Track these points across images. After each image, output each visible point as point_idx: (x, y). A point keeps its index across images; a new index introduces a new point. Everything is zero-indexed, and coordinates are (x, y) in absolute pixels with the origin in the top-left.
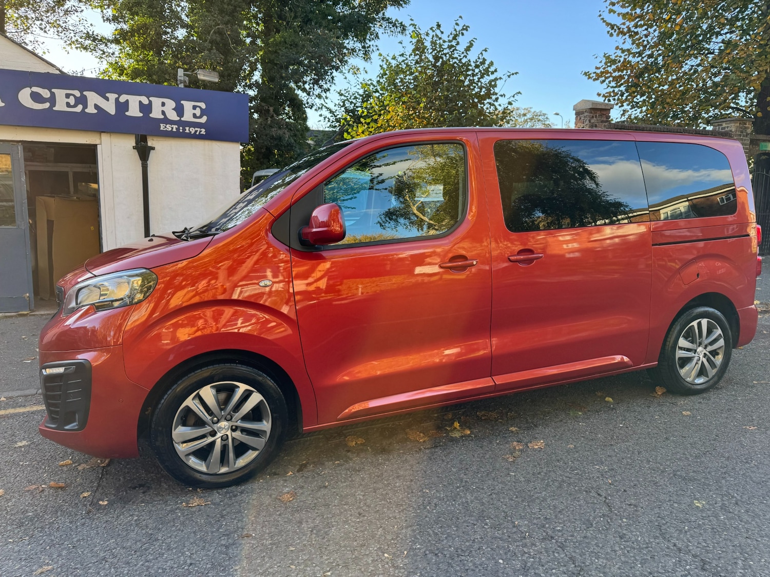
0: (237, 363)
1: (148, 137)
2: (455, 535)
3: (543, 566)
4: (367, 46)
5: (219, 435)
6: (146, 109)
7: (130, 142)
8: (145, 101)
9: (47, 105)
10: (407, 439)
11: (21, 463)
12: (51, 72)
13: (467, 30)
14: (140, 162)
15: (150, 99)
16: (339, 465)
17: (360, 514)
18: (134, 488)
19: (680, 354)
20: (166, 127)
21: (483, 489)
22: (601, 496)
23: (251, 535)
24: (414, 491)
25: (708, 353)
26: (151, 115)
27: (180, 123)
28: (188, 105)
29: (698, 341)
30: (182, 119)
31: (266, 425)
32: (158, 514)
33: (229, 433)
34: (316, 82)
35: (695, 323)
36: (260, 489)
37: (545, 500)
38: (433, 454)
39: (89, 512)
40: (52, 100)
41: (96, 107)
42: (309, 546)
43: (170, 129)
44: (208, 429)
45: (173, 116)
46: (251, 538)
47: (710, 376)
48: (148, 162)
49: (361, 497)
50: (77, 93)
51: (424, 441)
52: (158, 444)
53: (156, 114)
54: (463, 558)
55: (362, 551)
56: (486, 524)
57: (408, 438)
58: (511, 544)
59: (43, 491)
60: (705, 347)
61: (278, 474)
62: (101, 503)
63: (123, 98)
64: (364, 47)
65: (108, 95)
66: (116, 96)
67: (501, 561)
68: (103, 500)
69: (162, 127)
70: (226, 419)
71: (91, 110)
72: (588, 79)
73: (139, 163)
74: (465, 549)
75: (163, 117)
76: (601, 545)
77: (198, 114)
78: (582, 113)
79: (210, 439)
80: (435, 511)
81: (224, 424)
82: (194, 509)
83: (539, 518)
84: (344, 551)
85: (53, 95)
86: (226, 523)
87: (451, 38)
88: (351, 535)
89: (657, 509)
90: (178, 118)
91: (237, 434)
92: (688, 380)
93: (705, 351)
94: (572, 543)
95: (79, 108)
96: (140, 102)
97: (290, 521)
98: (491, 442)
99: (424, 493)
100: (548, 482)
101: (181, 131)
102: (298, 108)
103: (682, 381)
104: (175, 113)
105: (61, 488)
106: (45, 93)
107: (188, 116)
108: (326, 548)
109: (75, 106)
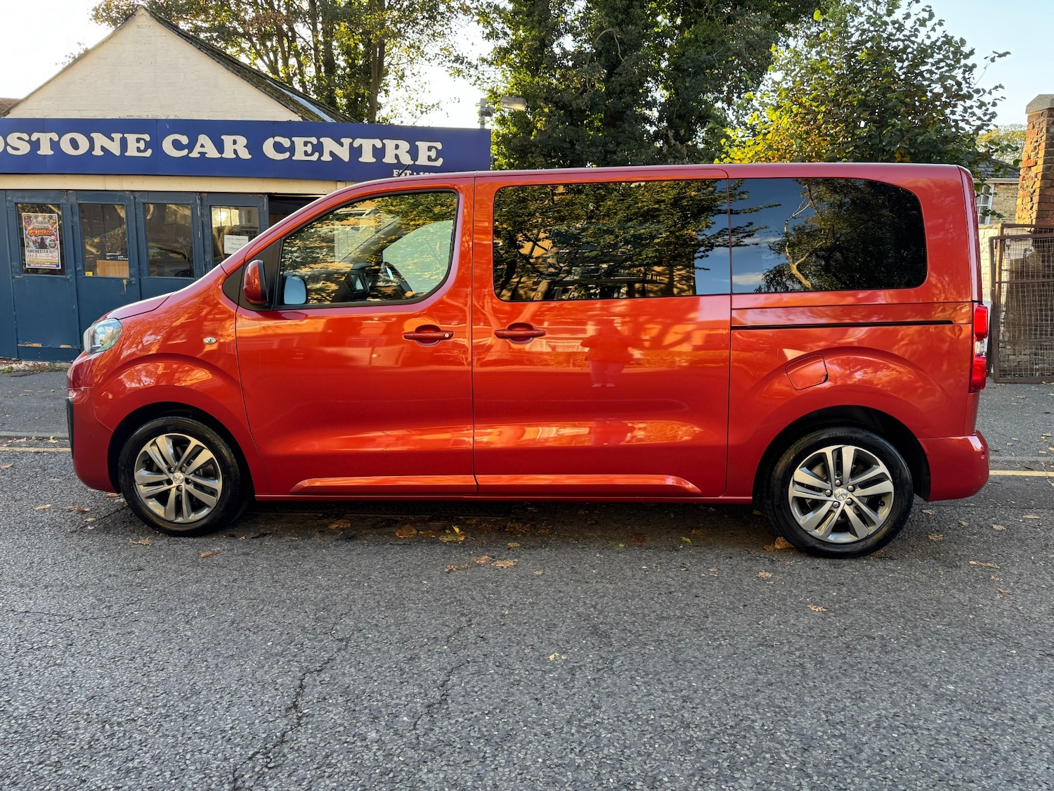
0: (189, 418)
5: (175, 484)
6: (379, 153)
8: (378, 144)
9: (287, 155)
12: (293, 119)
15: (384, 141)
17: (234, 580)
19: (798, 492)
20: (399, 173)
26: (384, 160)
27: (416, 169)
28: (422, 146)
30: (416, 163)
31: (218, 485)
32: (109, 543)
33: (183, 484)
35: (826, 451)
39: (72, 532)
40: (292, 149)
41: (332, 153)
42: (158, 591)
43: (403, 175)
44: (164, 477)
45: (406, 160)
47: (861, 535)
50: (314, 140)
53: (389, 159)
54: (247, 632)
55: (186, 605)
58: (303, 635)
60: (851, 490)
61: (234, 537)
62: (89, 527)
63: (357, 143)
65: (342, 140)
67: (270, 643)
68: (93, 526)
69: (395, 173)
71: (326, 157)
75: (396, 161)
77: (434, 157)
79: (166, 487)
81: (179, 476)
82: (134, 546)
85: (293, 143)
90: (412, 162)
91: (190, 487)
92: (814, 533)
93: (850, 496)
95: (317, 155)
96: (374, 146)
98: (463, 552)
103: (800, 532)
104: (408, 157)
105: (84, 512)
106: (286, 142)
107: (423, 160)
109: (312, 154)
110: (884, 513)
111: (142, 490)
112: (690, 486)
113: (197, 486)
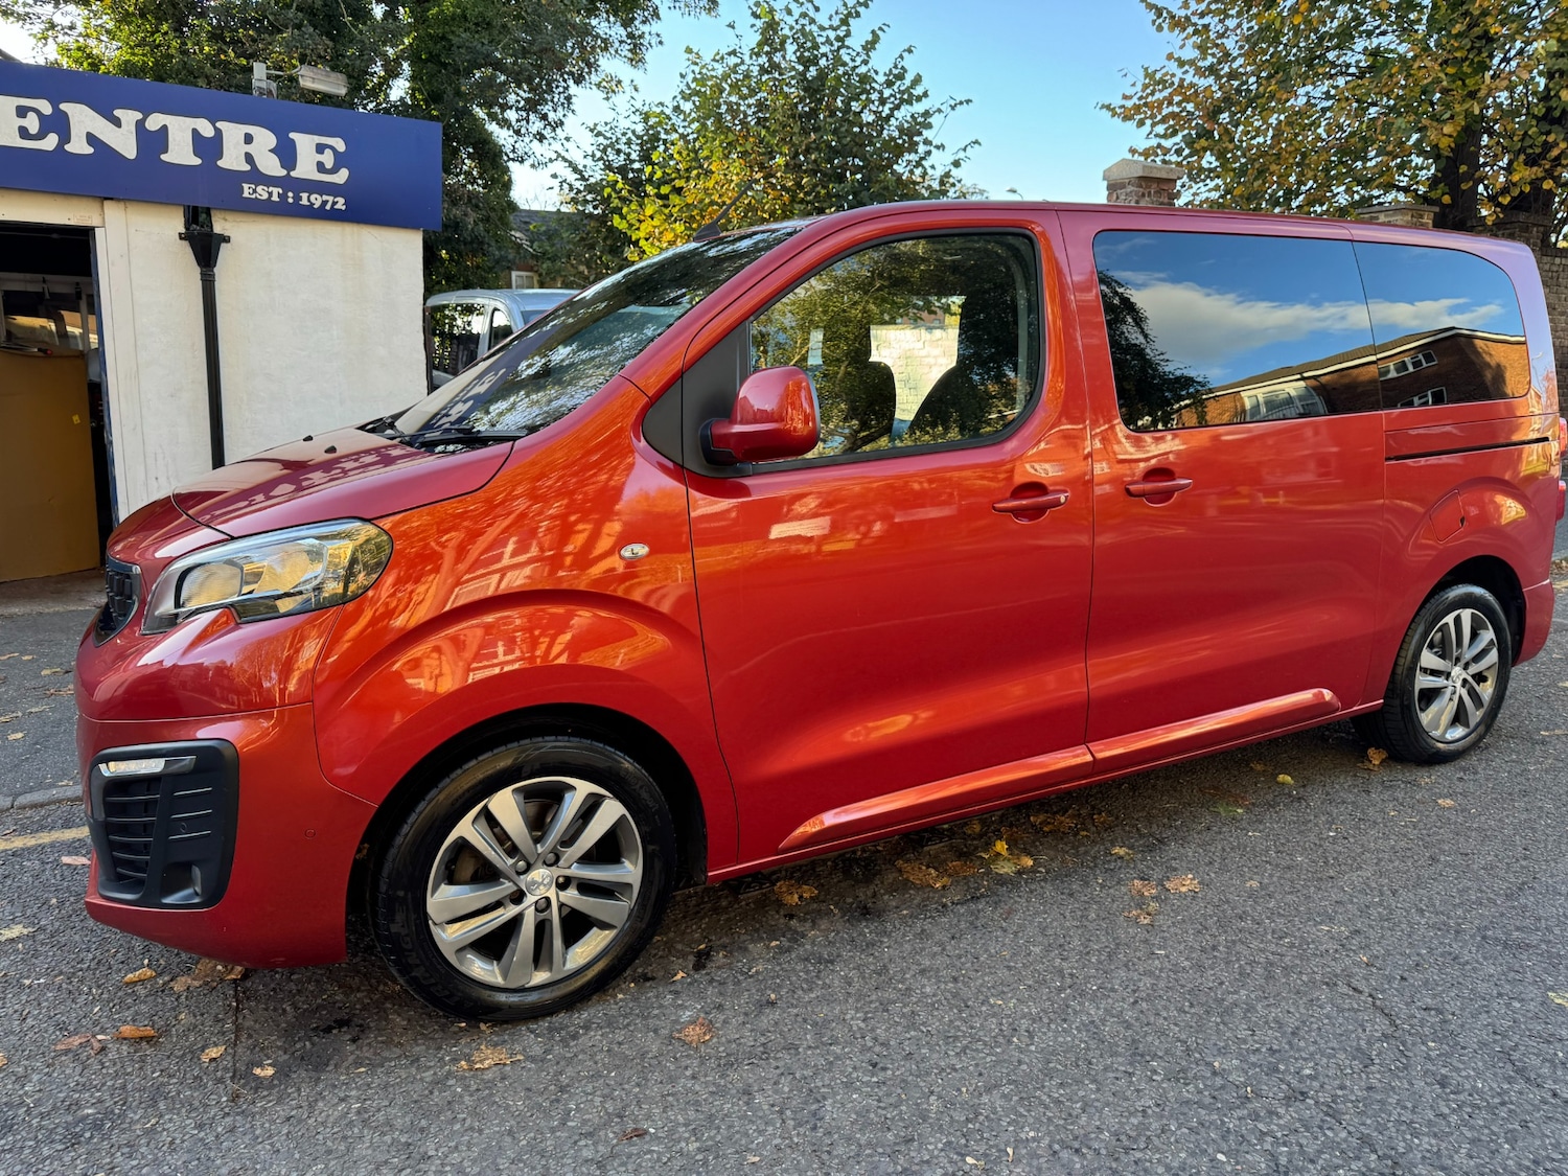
0: (569, 736)
1: (213, 213)
2: (1098, 1100)
3: (1312, 1161)
4: (637, 33)
5: (530, 899)
6: (208, 148)
7: (175, 222)
8: (206, 129)
10: (906, 885)
11: (27, 982)
13: (867, 6)
14: (197, 271)
15: (218, 125)
16: (782, 950)
17: (874, 1065)
18: (328, 1030)
19: (1423, 681)
20: (255, 191)
21: (1113, 990)
22: (1361, 992)
23: (646, 1132)
24: (970, 1003)
25: (1470, 679)
26: (220, 163)
27: (287, 183)
28: (305, 143)
29: (1455, 654)
30: (293, 174)
31: (630, 871)
32: (407, 1092)
33: (552, 893)
34: (532, 106)
35: (1449, 619)
36: (625, 1017)
37: (1250, 1008)
38: (976, 914)
39: (235, 1097)
41: (91, 139)
42: (789, 1151)
43: (265, 196)
44: (506, 887)
45: (271, 166)
46: (647, 1138)
47: (1473, 723)
48: (215, 270)
49: (862, 1025)
50: (46, 107)
51: (944, 887)
52: (394, 928)
53: (232, 159)
54: (1139, 1155)
55: (913, 1154)
56: (1155, 1072)
57: (907, 880)
58: (1225, 1115)
59: (103, 1049)
60: (1466, 667)
61: (653, 979)
62: (257, 1071)
63: (155, 122)
64: (630, 36)
65: (117, 113)
66: (139, 116)
67: (1221, 1157)
68: (261, 1065)
69: (247, 190)
70: (544, 863)
71: (78, 146)
72: (1113, 116)
73: (195, 272)
74: (1133, 1134)
75: (248, 168)
76: (1409, 1105)
77: (329, 165)
78: (1123, 186)
79: (511, 911)
80: (1033, 1048)
81: (540, 873)
82: (489, 1076)
83: (1258, 1050)
84: (871, 1156)
86: (577, 1105)
87: (836, 22)
88: (872, 1115)
89: (1485, 1016)
90: (284, 172)
91: (571, 896)
92: (1436, 733)
93: (1464, 675)
94: (1350, 1105)
95: (50, 142)
96: (195, 132)
97: (720, 1092)
98: (1087, 884)
99: (992, 1006)
100: (1240, 966)
101: (290, 200)
102: (491, 160)
103: (1425, 736)
104: (275, 160)
105: (148, 1039)
107: (305, 169)
108: (829, 1153)
109: (40, 136)
110: (1487, 690)
111: (449, 937)
112: (1328, 694)
113: (587, 888)
